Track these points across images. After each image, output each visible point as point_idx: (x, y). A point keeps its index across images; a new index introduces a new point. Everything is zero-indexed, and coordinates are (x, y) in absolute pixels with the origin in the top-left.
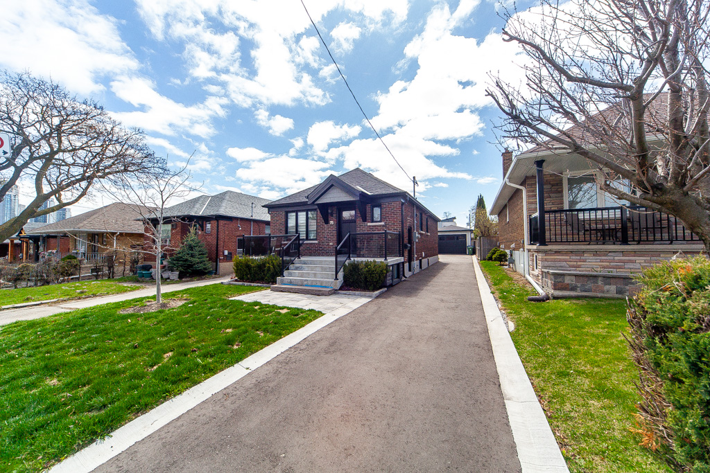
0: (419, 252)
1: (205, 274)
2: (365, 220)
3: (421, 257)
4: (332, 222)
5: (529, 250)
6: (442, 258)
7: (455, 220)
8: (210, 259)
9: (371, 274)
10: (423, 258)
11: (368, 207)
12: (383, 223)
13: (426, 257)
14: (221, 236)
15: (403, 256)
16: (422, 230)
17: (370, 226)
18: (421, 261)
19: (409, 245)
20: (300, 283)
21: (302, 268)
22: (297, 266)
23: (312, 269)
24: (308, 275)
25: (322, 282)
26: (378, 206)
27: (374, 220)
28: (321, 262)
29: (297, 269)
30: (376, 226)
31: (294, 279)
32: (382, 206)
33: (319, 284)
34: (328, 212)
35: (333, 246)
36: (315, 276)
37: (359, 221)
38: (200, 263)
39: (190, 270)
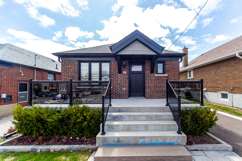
4: (125, 72)
12: (167, 75)
17: (156, 77)
20: (132, 142)
21: (121, 117)
22: (115, 115)
23: (135, 118)
24: (137, 128)
25: (165, 138)
26: (160, 62)
27: (158, 72)
28: (139, 110)
29: (115, 118)
30: (160, 77)
31: (124, 137)
32: (164, 63)
33: (161, 141)
34: (121, 64)
35: (125, 90)
36: (146, 128)
37: (148, 72)
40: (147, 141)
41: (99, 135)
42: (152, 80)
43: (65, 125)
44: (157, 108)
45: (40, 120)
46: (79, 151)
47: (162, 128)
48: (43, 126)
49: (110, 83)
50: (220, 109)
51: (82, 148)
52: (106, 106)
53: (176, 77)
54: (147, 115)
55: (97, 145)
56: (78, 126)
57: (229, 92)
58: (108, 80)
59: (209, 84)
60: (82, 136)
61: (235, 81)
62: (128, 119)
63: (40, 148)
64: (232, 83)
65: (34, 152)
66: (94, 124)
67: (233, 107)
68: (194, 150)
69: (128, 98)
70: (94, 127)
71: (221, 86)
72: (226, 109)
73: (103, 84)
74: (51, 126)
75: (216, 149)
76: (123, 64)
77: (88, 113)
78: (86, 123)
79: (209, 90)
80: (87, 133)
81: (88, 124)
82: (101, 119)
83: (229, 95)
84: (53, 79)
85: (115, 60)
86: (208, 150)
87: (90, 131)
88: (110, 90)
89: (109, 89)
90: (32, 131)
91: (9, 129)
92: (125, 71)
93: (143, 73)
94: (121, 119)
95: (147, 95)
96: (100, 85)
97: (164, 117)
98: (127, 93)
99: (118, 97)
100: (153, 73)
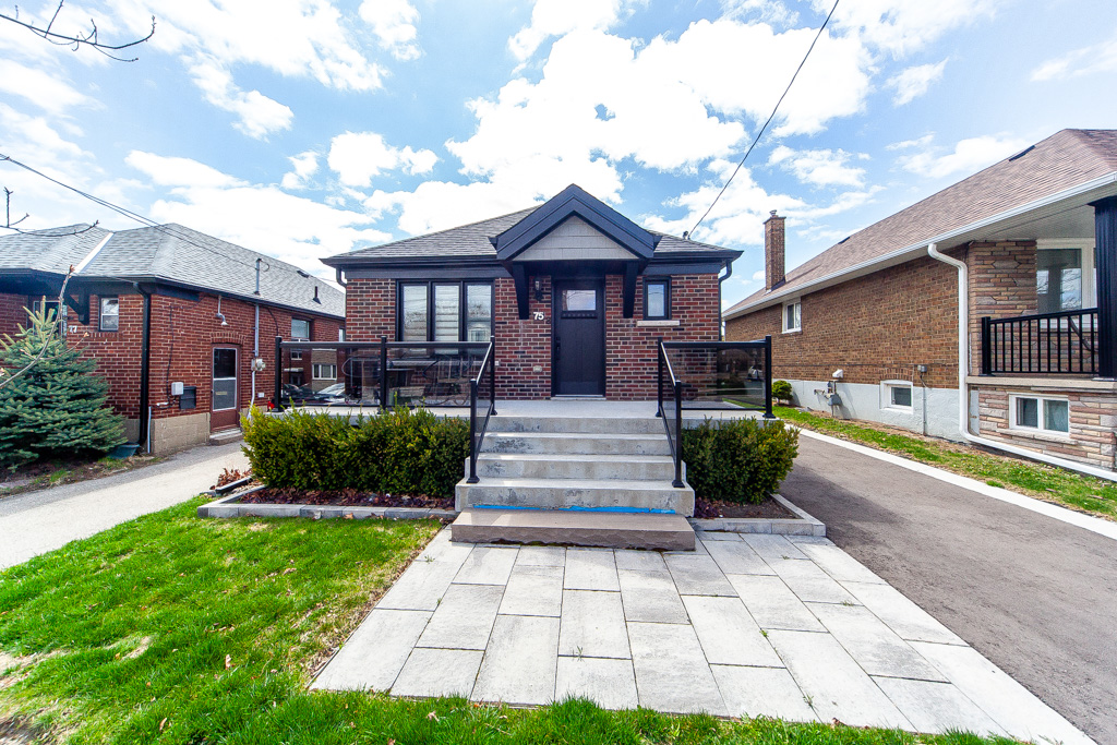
1: (102, 455)
2: (628, 312)
4: (539, 315)
5: (971, 387)
8: (119, 409)
11: (639, 281)
12: (676, 323)
14: (161, 342)
17: (641, 328)
20: (548, 501)
21: (523, 445)
22: (505, 438)
23: (560, 448)
24: (563, 471)
25: (636, 494)
26: (657, 280)
27: (650, 315)
28: (575, 425)
29: (504, 447)
30: (654, 329)
31: (527, 489)
32: (667, 281)
33: (623, 502)
34: (528, 289)
35: (542, 373)
36: (589, 471)
37: (614, 314)
38: (77, 426)
39: (33, 450)
40: (587, 500)
41: (462, 483)
42: (629, 339)
43: (373, 461)
44: (629, 422)
45: (313, 444)
46: (414, 520)
47: (633, 473)
48: (318, 460)
49: (493, 347)
50: (877, 440)
51: (421, 514)
52: (481, 413)
53: (710, 329)
54: (594, 440)
55: (458, 507)
56: (408, 464)
57: (915, 381)
58: (487, 339)
59: (854, 353)
60: (416, 493)
61: (934, 341)
62: (542, 450)
63: (318, 510)
64: (922, 350)
65: (307, 518)
66: (447, 460)
67: (926, 435)
68: (715, 531)
69: (548, 399)
70: (449, 468)
71: (889, 362)
72: (898, 442)
73: (470, 351)
74: (340, 460)
75: (779, 529)
76: (534, 289)
77: (434, 430)
78: (428, 452)
79: (852, 375)
80: (430, 482)
81: (433, 456)
82: (466, 447)
83: (916, 391)
84: (304, 336)
85: (508, 275)
86: (754, 531)
87: (440, 479)
88: (493, 372)
89: (489, 369)
90: (290, 473)
91: (221, 476)
92: (541, 311)
93: (599, 315)
94: (521, 448)
95: (611, 387)
96: (463, 355)
97: (645, 447)
98: (547, 382)
99: (518, 394)
100: (632, 317)
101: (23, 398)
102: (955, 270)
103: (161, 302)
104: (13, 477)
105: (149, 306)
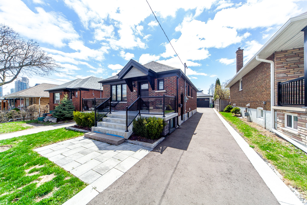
0: (187, 108)
2: (153, 89)
3: (189, 110)
5: (275, 110)
6: (199, 110)
7: (202, 92)
9: (151, 128)
10: (190, 111)
11: (156, 80)
12: (164, 91)
13: (191, 111)
15: (177, 112)
16: (189, 95)
17: (157, 93)
18: (188, 113)
19: (181, 105)
21: (109, 120)
24: (111, 126)
25: (117, 132)
26: (161, 80)
29: (107, 120)
30: (160, 93)
31: (101, 129)
32: (164, 80)
33: (115, 134)
37: (150, 89)
38: (69, 113)
39: (63, 117)
40: (110, 132)
42: (154, 95)
53: (174, 92)
57: (263, 108)
59: (252, 97)
61: (267, 92)
62: (112, 122)
64: (265, 96)
67: (265, 129)
68: (131, 143)
71: (258, 101)
75: (144, 145)
76: (133, 85)
79: (252, 105)
83: (264, 112)
86: (138, 145)
92: (135, 90)
93: (148, 90)
100: (154, 90)
101: (62, 108)
102: (270, 64)
103: (82, 92)
104: (61, 121)
105: (81, 93)
